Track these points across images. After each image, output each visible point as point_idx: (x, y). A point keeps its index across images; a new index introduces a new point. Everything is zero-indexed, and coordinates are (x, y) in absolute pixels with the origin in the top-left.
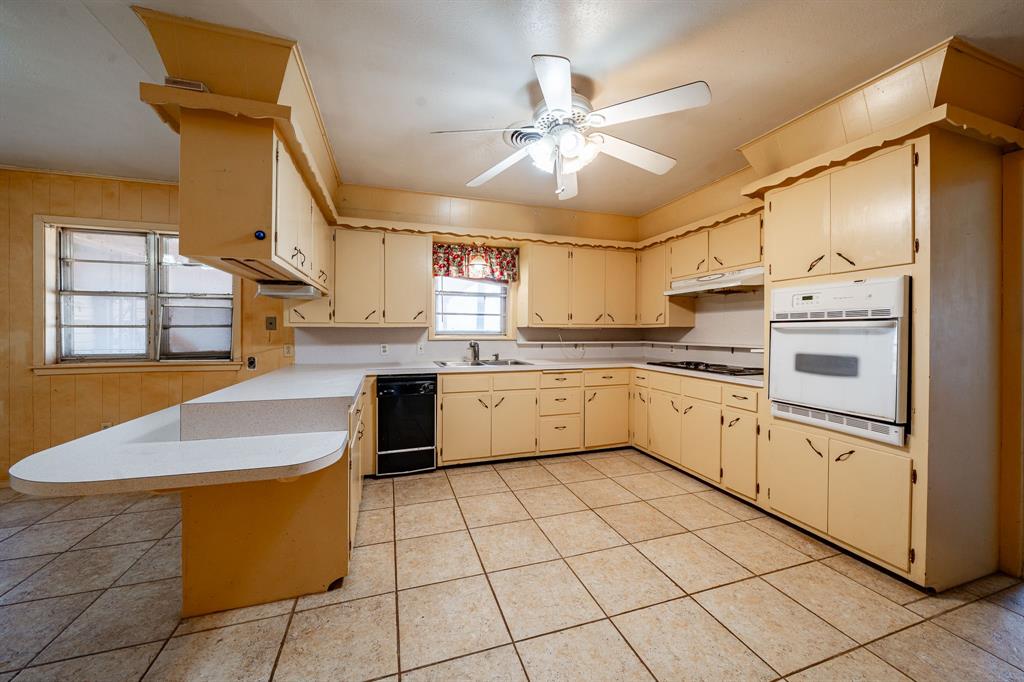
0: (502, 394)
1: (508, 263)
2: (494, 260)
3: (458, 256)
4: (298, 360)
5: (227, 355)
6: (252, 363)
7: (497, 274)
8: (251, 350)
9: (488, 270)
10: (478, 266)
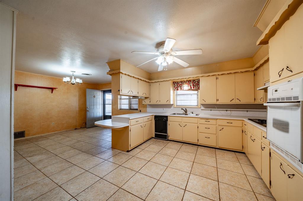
0: (186, 123)
1: (196, 84)
2: (191, 84)
3: (181, 84)
4: (148, 111)
5: (137, 109)
6: (140, 111)
7: (192, 88)
8: (141, 109)
9: (189, 87)
10: (186, 87)
